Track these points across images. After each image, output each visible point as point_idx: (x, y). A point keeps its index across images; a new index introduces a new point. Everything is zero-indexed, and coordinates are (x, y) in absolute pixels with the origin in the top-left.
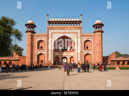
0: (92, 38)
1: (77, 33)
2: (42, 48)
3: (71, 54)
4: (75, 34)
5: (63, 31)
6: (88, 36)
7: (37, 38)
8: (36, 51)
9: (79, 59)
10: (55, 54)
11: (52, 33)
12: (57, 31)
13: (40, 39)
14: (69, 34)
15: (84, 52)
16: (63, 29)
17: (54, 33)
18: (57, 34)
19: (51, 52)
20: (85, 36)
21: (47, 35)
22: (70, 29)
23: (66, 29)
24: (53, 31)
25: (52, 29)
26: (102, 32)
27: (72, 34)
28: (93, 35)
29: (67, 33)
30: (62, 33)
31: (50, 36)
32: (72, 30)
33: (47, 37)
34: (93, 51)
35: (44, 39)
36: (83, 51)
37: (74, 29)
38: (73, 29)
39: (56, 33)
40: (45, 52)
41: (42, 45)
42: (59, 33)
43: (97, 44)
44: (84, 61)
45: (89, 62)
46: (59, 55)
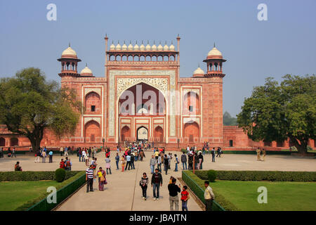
0: (200, 88)
1: (168, 77)
2: (93, 108)
3: (156, 121)
4: (164, 80)
5: (141, 73)
6: (192, 83)
9: (173, 134)
10: (123, 121)
11: (117, 77)
12: (127, 73)
13: (90, 90)
14: (151, 79)
15: (183, 117)
16: (139, 68)
17: (120, 77)
18: (127, 80)
19: (113, 118)
20: (186, 83)
21: (106, 80)
22: (155, 69)
23: (146, 70)
24: (117, 73)
25: (115, 68)
26: (222, 76)
27: (157, 79)
28: (204, 81)
29: (147, 77)
30: (137, 77)
31: (111, 85)
32: (158, 71)
33: (106, 86)
34: (201, 116)
35: (100, 89)
37: (162, 69)
38: (160, 68)
39: (125, 77)
40: (101, 117)
41: (93, 102)
42: (132, 77)
43: (210, 102)
44: (184, 136)
45: (194, 138)
46: (131, 124)
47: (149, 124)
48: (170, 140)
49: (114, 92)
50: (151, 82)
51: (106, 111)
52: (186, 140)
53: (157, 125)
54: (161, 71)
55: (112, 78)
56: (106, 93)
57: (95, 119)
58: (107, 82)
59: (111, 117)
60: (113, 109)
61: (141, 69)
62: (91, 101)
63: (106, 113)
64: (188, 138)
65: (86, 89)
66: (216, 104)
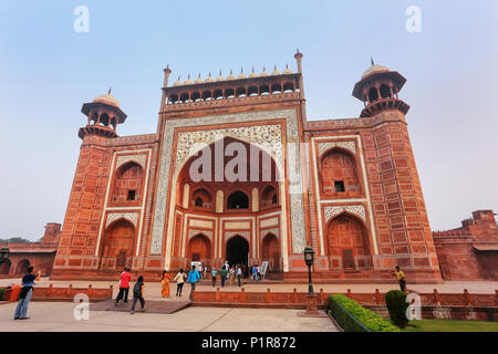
0: (354, 140)
1: (282, 122)
2: (131, 194)
3: (264, 224)
4: (273, 128)
5: (225, 119)
6: (335, 131)
7: (118, 155)
8: (106, 208)
9: (299, 248)
10: (192, 223)
11: (178, 131)
12: (199, 121)
13: (127, 159)
14: (247, 130)
15: (323, 206)
16: (223, 110)
17: (185, 129)
18: (197, 135)
19: (163, 212)
20: (322, 131)
21: (157, 139)
22: (252, 109)
23: (234, 113)
24: (180, 123)
25: (178, 115)
26: (404, 108)
27: (259, 128)
28: (361, 125)
29: (238, 125)
30: (219, 127)
31: (167, 147)
32: (260, 113)
33: (156, 149)
34: (368, 199)
35: (144, 156)
36: (319, 203)
37: (266, 110)
38: (265, 106)
39: (194, 129)
40: (139, 211)
41: (133, 184)
42: (207, 128)
43: (386, 165)
44: (328, 253)
45: (357, 258)
46: (213, 230)
47: (250, 230)
48: (292, 263)
49: (169, 160)
50: (245, 134)
51: (150, 199)
52: (335, 263)
53: (266, 232)
54: (266, 113)
55: (168, 134)
56: (154, 163)
57: (128, 216)
58: (159, 142)
59: (159, 211)
60: (164, 194)
61: (227, 112)
62: (128, 182)
63: (149, 203)
64: (339, 258)
65: (120, 158)
66: (402, 169)
